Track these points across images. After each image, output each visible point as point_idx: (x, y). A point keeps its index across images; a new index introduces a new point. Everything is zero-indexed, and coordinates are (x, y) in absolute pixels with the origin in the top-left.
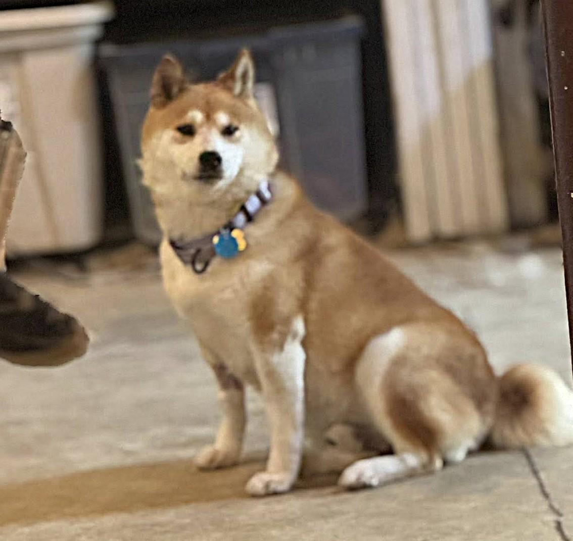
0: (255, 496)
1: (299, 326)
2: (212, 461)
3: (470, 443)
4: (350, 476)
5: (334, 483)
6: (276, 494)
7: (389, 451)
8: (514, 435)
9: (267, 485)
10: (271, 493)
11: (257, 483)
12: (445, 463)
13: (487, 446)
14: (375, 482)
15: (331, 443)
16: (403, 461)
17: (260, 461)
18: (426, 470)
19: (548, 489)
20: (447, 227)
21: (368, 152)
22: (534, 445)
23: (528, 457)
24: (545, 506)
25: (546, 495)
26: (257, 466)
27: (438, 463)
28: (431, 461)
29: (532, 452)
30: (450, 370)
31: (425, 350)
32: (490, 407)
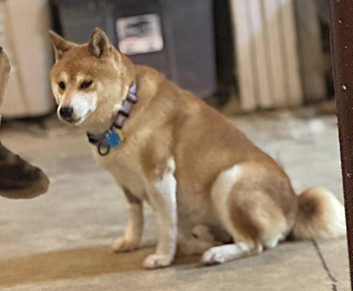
0: (148, 269)
1: (172, 164)
2: (122, 246)
3: (280, 236)
4: (207, 257)
5: (198, 261)
6: (162, 267)
7: (231, 242)
8: (307, 231)
9: (156, 262)
10: (158, 267)
11: (150, 261)
12: (265, 248)
13: (290, 238)
14: (222, 260)
15: (195, 236)
16: (239, 247)
17: (152, 247)
18: (253, 253)
19: (328, 265)
20: (266, 101)
21: (217, 55)
22: (319, 237)
23: (316, 245)
24: (326, 275)
25: (326, 269)
26: (150, 250)
27: (260, 248)
28: (256, 247)
29: (318, 242)
30: (269, 191)
31: (254, 179)
32: (292, 214)
